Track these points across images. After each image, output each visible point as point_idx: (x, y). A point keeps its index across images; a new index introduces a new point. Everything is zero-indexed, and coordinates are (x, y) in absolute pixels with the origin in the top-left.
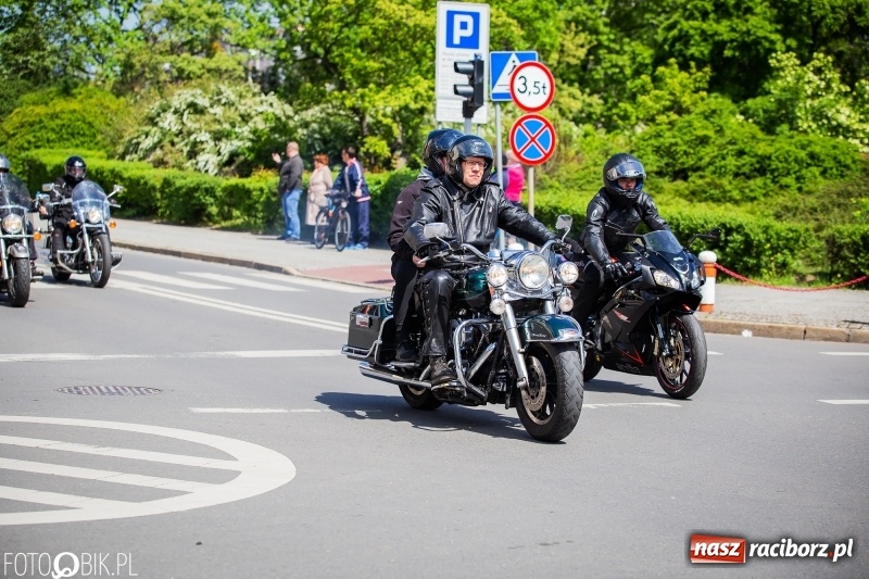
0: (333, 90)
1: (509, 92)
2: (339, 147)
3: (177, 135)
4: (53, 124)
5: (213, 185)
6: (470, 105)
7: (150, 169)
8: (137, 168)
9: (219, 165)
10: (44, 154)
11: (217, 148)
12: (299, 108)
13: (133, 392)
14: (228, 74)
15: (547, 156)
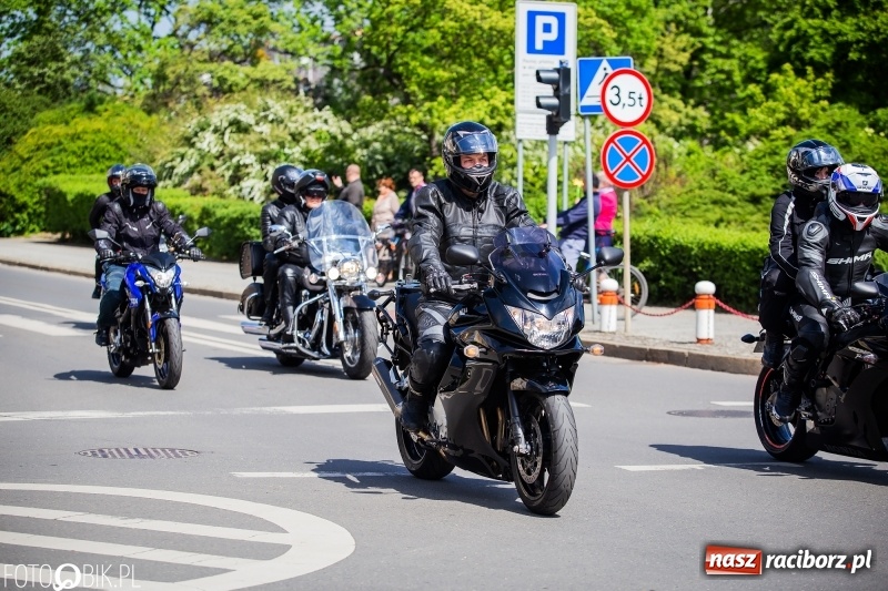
0: (397, 104)
1: (600, 104)
2: (404, 170)
3: (217, 158)
4: (73, 146)
6: (555, 119)
7: (186, 197)
8: (172, 196)
9: (266, 192)
10: (65, 182)
11: (265, 171)
12: (358, 124)
13: (167, 454)
14: (278, 85)
15: (644, 177)
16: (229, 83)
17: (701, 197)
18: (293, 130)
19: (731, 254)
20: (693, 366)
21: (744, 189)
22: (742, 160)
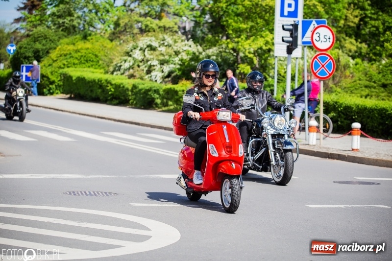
2: (226, 69)
3: (141, 62)
4: (76, 55)
5: (158, 88)
6: (290, 48)
7: (126, 79)
8: (120, 79)
9: (162, 78)
10: (72, 71)
11: (162, 69)
12: (205, 48)
14: (171, 29)
15: (330, 75)
16: (149, 27)
17: (359, 84)
18: (175, 50)
19: (370, 110)
20: (349, 162)
21: (380, 81)
22: (379, 68)
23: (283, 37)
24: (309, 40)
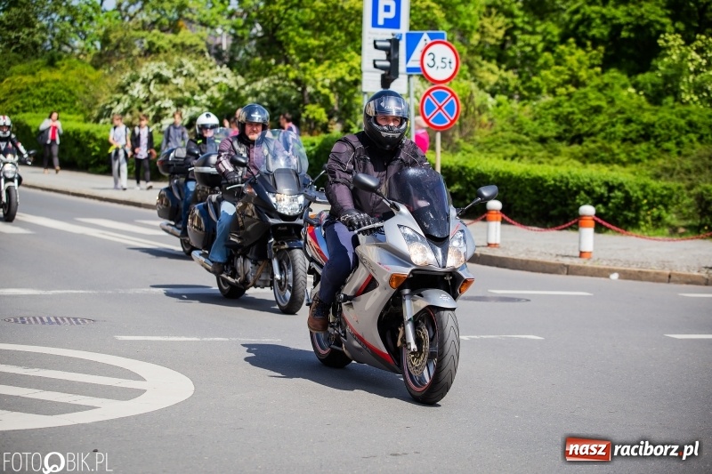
3: (144, 102)
4: (38, 92)
10: (30, 118)
13: (71, 322)
14: (193, 49)
15: (452, 122)
16: (156, 46)
17: (503, 138)
18: (201, 82)
19: (518, 180)
20: (483, 264)
21: (535, 132)
22: (534, 111)
23: (374, 61)
24: (417, 65)
